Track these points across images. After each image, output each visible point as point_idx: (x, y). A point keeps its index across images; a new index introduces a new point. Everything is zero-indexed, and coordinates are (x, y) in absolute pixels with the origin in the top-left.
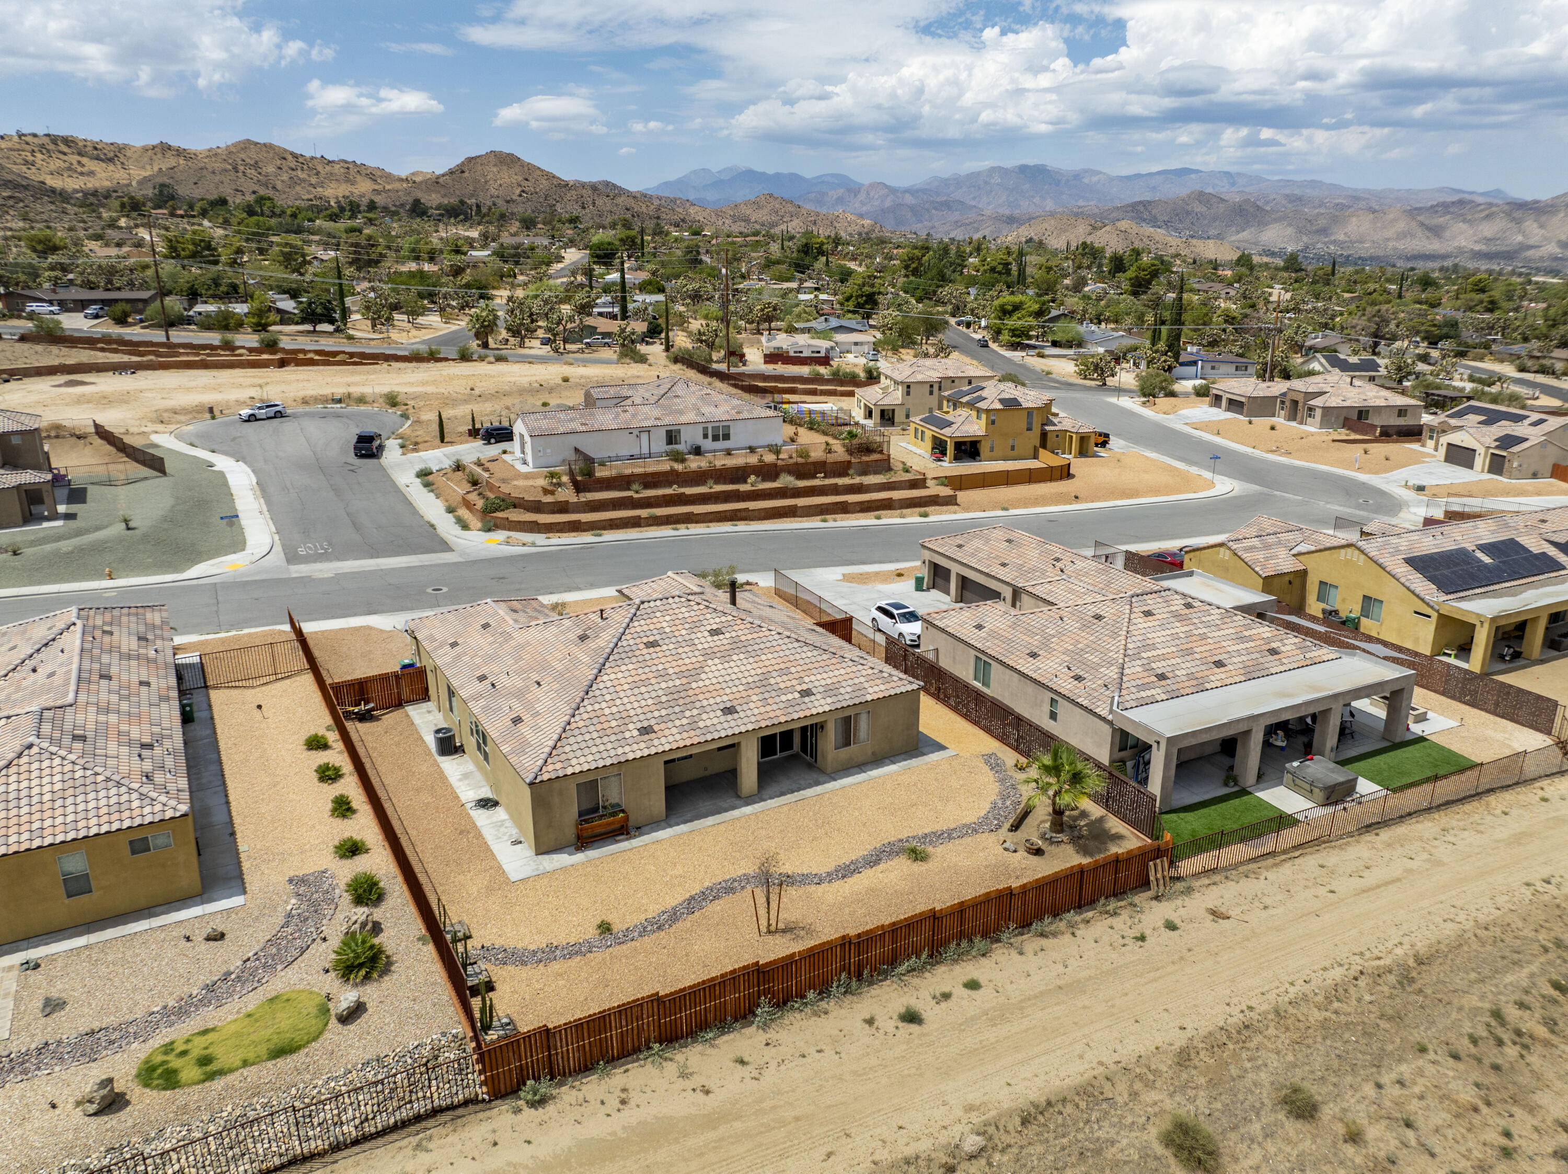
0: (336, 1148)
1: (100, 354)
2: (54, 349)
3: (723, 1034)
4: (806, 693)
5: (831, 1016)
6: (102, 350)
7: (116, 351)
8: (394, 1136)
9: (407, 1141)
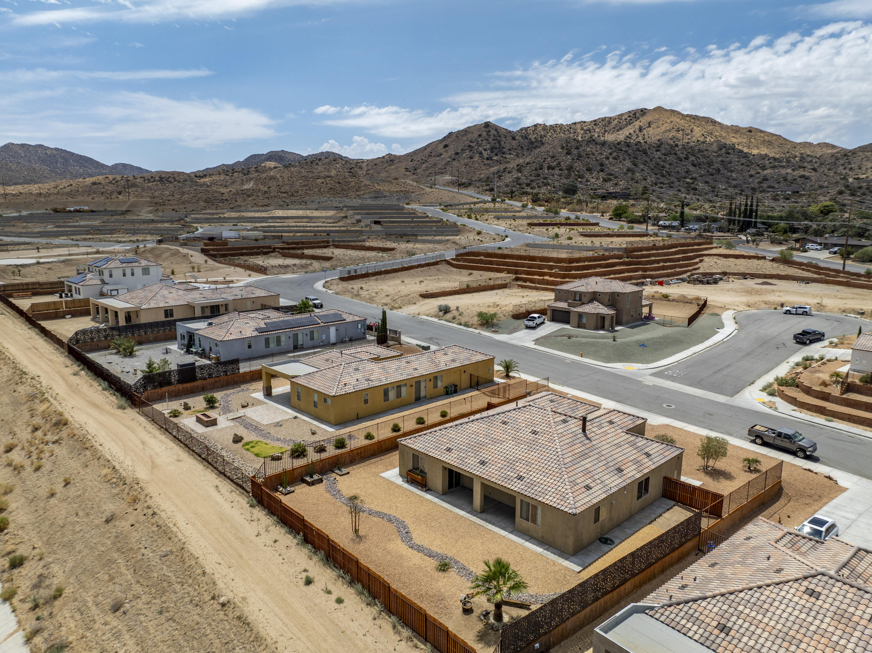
0: (229, 478)
1: (800, 271)
2: (782, 267)
3: (290, 534)
4: (520, 478)
5: (311, 561)
6: (803, 270)
7: (809, 271)
8: (235, 486)
9: (233, 487)
